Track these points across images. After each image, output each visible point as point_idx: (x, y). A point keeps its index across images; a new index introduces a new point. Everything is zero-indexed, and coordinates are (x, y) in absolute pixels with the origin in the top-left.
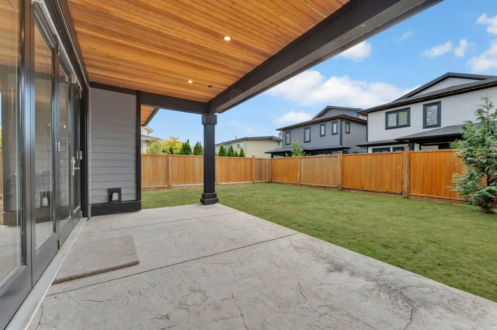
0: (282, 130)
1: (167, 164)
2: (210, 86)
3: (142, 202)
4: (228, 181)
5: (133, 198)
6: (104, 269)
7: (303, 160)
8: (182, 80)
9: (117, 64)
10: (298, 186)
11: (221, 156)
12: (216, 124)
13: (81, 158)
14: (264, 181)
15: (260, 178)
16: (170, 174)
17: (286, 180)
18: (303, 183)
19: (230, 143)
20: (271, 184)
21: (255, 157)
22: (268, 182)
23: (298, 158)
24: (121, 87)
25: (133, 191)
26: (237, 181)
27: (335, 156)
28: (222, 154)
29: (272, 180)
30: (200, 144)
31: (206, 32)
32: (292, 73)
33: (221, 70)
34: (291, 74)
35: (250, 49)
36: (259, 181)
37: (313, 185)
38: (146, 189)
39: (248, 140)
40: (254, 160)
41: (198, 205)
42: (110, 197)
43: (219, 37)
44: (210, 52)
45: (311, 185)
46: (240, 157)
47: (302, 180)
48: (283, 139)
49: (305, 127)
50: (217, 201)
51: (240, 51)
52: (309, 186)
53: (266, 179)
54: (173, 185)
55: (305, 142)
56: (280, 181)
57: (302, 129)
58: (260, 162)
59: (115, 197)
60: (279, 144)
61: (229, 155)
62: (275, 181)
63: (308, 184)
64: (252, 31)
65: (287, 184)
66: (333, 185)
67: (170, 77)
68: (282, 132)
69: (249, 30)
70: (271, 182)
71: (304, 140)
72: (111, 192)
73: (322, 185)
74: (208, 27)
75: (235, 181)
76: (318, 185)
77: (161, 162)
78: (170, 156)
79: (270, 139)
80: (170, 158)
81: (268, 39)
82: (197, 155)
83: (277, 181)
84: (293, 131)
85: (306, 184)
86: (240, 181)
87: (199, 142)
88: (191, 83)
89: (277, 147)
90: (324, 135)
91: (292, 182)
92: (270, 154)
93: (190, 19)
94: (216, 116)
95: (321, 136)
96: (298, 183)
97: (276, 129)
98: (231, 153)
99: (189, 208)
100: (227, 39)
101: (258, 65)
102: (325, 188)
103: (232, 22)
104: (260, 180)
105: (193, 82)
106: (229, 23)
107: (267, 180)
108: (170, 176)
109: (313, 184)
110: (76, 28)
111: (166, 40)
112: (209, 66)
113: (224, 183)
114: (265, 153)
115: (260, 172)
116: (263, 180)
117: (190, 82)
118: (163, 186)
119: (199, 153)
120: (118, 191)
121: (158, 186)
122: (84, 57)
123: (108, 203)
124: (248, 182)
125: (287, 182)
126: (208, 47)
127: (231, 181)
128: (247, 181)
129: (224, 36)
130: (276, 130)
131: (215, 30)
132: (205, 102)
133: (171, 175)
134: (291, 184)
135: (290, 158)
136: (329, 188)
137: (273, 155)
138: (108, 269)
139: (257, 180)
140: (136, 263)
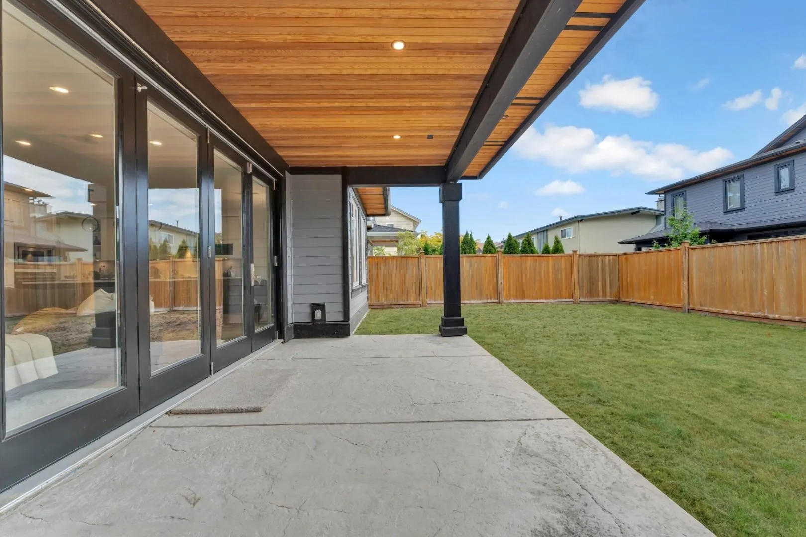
0: (663, 192)
1: (420, 269)
2: (430, 137)
3: (351, 324)
4: (522, 299)
5: (339, 317)
6: (221, 408)
7: (695, 255)
8: (384, 137)
9: (302, 137)
10: (684, 312)
11: (508, 254)
12: (461, 198)
13: (276, 264)
14: (600, 299)
15: (591, 292)
16: (424, 284)
17: (652, 299)
18: (698, 307)
19: (547, 230)
20: (615, 307)
21: (578, 252)
22: (611, 302)
23: (683, 249)
24: (324, 166)
25: (340, 308)
26: (541, 298)
27: (795, 240)
28: (509, 249)
29: (619, 298)
30: (471, 235)
31: (362, 48)
32: (571, 66)
33: (428, 104)
34: (570, 68)
35: (451, 49)
36: (589, 299)
37: (726, 311)
38: (392, 306)
39: (581, 221)
40: (575, 258)
41: (433, 336)
42: (313, 315)
43: (384, 48)
44: (389, 80)
45: (721, 310)
46: (553, 253)
47: (695, 298)
48: (665, 211)
49: (725, 178)
50: (464, 331)
51: (434, 59)
52: (714, 315)
53: (604, 294)
54: (428, 302)
55: (727, 212)
56: (639, 301)
57: (719, 184)
58: (590, 261)
59: (318, 315)
60: (658, 223)
61: (524, 251)
62: (627, 300)
63: (713, 309)
64: (428, 13)
65: (655, 307)
66: (790, 314)
67: (366, 137)
68: (663, 196)
69: (422, 13)
70: (618, 302)
71: (726, 206)
72: (314, 307)
73: (753, 314)
74: (359, 39)
75: (537, 299)
76: (744, 313)
77: (411, 266)
78: (423, 257)
79: (633, 214)
80: (423, 261)
81: (467, 14)
82: (465, 253)
83: (631, 300)
84: (690, 192)
85: (706, 308)
86: (546, 298)
87: (469, 233)
88: (398, 140)
89: (653, 229)
90: (791, 190)
91: (668, 304)
92: (634, 245)
93: (327, 37)
94: (461, 184)
95: (779, 192)
96: (684, 305)
97: (647, 192)
98: (527, 248)
99: (415, 339)
100: (399, 46)
101: (485, 72)
102: (765, 321)
103: (383, 13)
104: (591, 296)
105: (401, 136)
106: (383, 18)
107: (608, 298)
108: (424, 287)
109: (727, 309)
110: (236, 105)
111: (323, 83)
112: (406, 103)
113: (513, 301)
114: (619, 243)
115: (592, 282)
116: (598, 296)
117: (397, 137)
118: (415, 302)
119: (468, 250)
120: (322, 307)
121: (407, 302)
122: (265, 139)
123: (311, 322)
124: (564, 300)
125: (656, 303)
126: (382, 72)
127: (528, 298)
128: (561, 298)
129: (392, 43)
130: (647, 194)
131: (370, 39)
132: (441, 165)
133: (426, 287)
134: (666, 308)
135: (661, 251)
136: (780, 323)
137: (639, 246)
138: (225, 410)
139: (583, 298)
140: (258, 410)
